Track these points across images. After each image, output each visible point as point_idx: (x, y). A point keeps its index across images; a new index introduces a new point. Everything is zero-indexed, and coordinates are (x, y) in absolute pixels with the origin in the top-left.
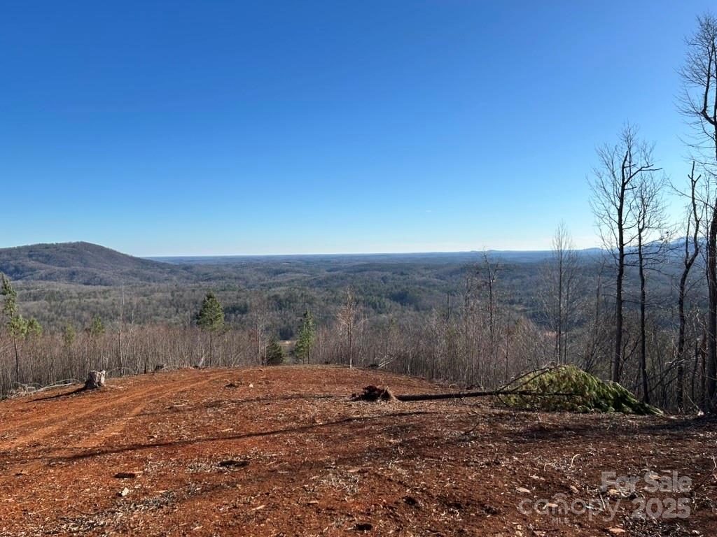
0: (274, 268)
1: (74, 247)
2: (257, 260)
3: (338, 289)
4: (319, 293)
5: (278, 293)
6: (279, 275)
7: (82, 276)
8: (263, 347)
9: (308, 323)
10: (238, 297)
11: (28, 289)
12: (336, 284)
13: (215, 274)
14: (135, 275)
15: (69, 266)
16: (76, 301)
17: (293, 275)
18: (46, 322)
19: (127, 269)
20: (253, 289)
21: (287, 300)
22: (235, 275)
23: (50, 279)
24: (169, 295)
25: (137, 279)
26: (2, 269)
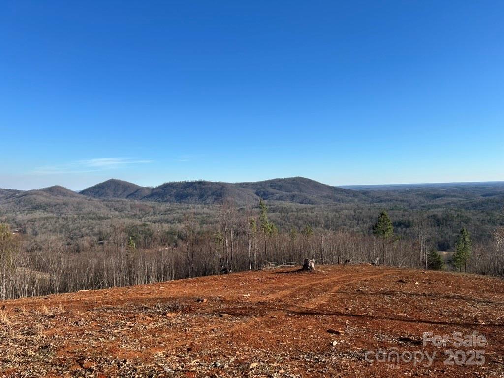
0: (432, 194)
1: (294, 180)
2: (419, 187)
3: (494, 212)
4: (474, 214)
5: (436, 213)
6: (437, 199)
7: (299, 198)
8: (425, 255)
9: (464, 239)
10: (403, 215)
11: (270, 205)
12: (491, 207)
13: (386, 198)
14: (330, 198)
15: (292, 192)
16: (295, 213)
17: (450, 199)
18: (279, 226)
19: (325, 194)
20: (415, 210)
21: (444, 219)
22: (400, 198)
23: (282, 200)
24: (352, 212)
25: (332, 200)
26: (257, 194)
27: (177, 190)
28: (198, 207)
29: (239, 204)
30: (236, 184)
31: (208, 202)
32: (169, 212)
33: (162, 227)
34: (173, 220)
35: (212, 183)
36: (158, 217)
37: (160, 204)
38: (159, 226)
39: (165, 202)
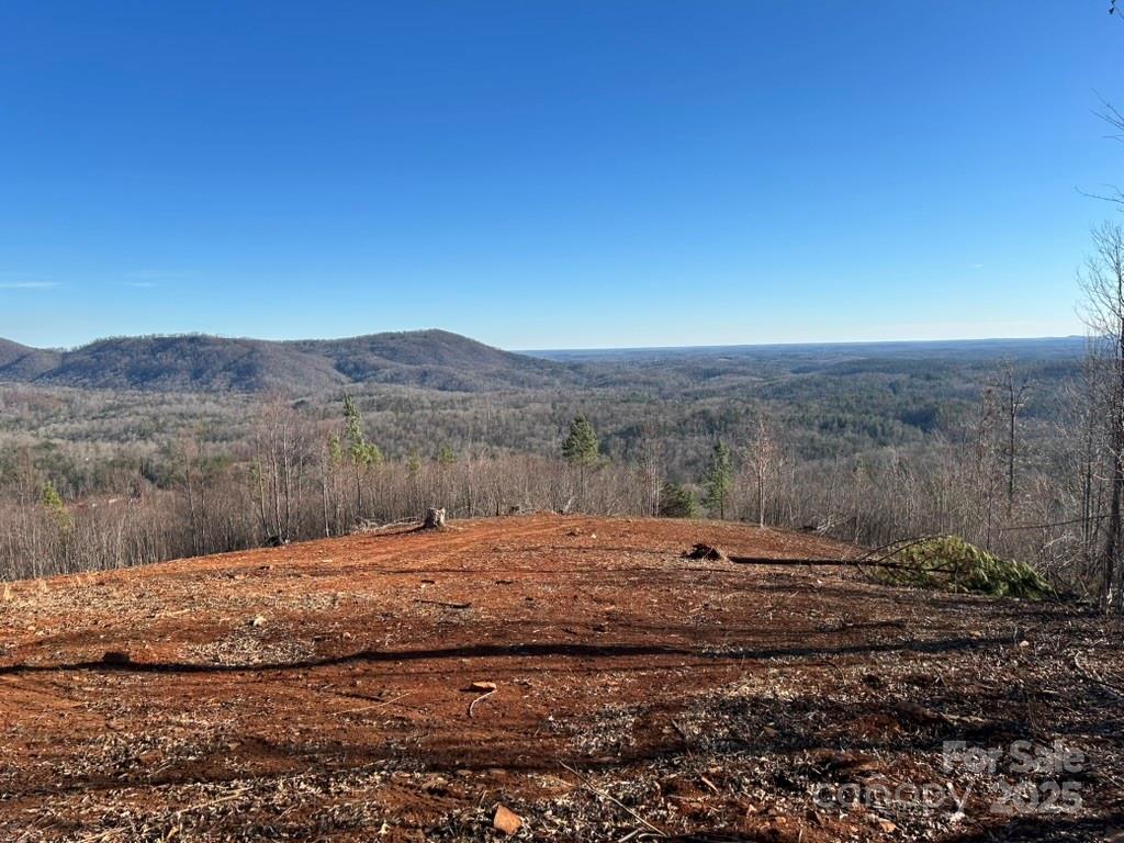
0: (702, 368)
1: (426, 337)
2: (679, 355)
3: (811, 403)
4: (775, 409)
5: (708, 407)
6: (712, 379)
7: (436, 378)
10: (647, 412)
11: (370, 395)
12: (807, 393)
13: (615, 377)
14: (504, 376)
15: (419, 364)
16: (429, 412)
17: (735, 378)
18: (392, 441)
19: (494, 369)
20: (671, 400)
21: (722, 418)
22: (643, 377)
23: (398, 382)
24: (549, 407)
25: (507, 383)
26: (339, 368)
27: (132, 357)
28: (191, 400)
29: (294, 390)
30: (287, 344)
31: (215, 387)
32: (113, 413)
33: (97, 450)
34: (126, 431)
35: (224, 342)
36: (85, 425)
37: (87, 392)
38: (88, 448)
39: (100, 387)
